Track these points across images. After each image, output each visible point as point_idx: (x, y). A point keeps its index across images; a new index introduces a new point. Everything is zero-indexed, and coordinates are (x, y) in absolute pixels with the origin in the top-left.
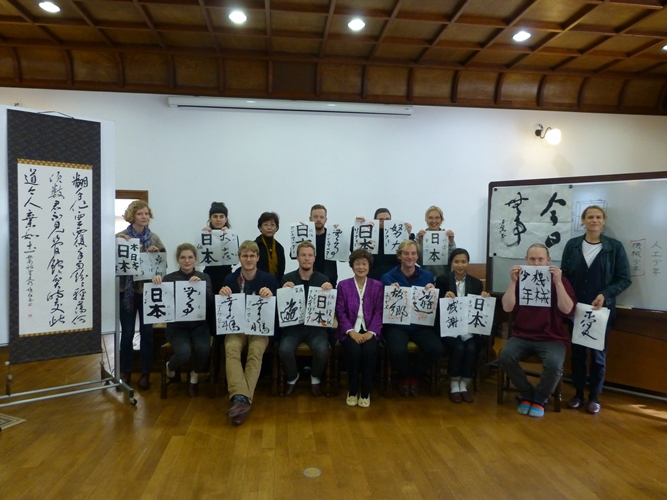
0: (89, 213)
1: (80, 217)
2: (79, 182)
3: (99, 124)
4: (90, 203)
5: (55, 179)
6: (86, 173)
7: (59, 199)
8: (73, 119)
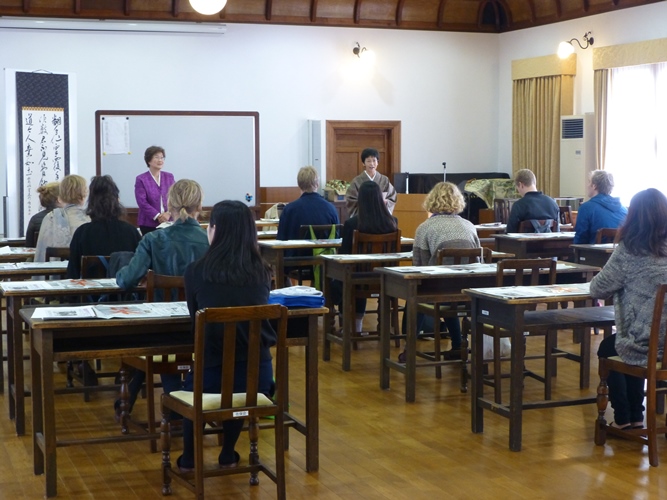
0: (62, 144)
1: (57, 148)
2: (56, 121)
3: (67, 76)
4: (62, 137)
5: (42, 120)
6: (60, 114)
7: (44, 134)
8: (52, 74)
